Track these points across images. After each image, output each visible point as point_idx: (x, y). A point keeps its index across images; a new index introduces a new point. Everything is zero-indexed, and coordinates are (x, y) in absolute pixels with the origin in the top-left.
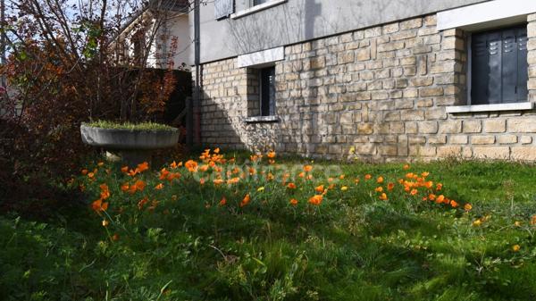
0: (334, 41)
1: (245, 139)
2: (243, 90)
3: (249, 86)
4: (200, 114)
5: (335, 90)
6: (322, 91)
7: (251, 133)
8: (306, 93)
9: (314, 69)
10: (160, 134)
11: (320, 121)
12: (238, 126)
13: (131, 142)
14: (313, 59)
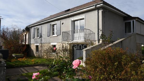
0: (43, 44)
1: (35, 55)
2: (35, 48)
3: (36, 48)
4: (31, 51)
5: (43, 50)
6: (42, 50)
7: (36, 54)
8: (41, 50)
9: (42, 47)
10: (21, 55)
11: (42, 53)
12: (34, 53)
13: (17, 56)
14: (42, 46)
